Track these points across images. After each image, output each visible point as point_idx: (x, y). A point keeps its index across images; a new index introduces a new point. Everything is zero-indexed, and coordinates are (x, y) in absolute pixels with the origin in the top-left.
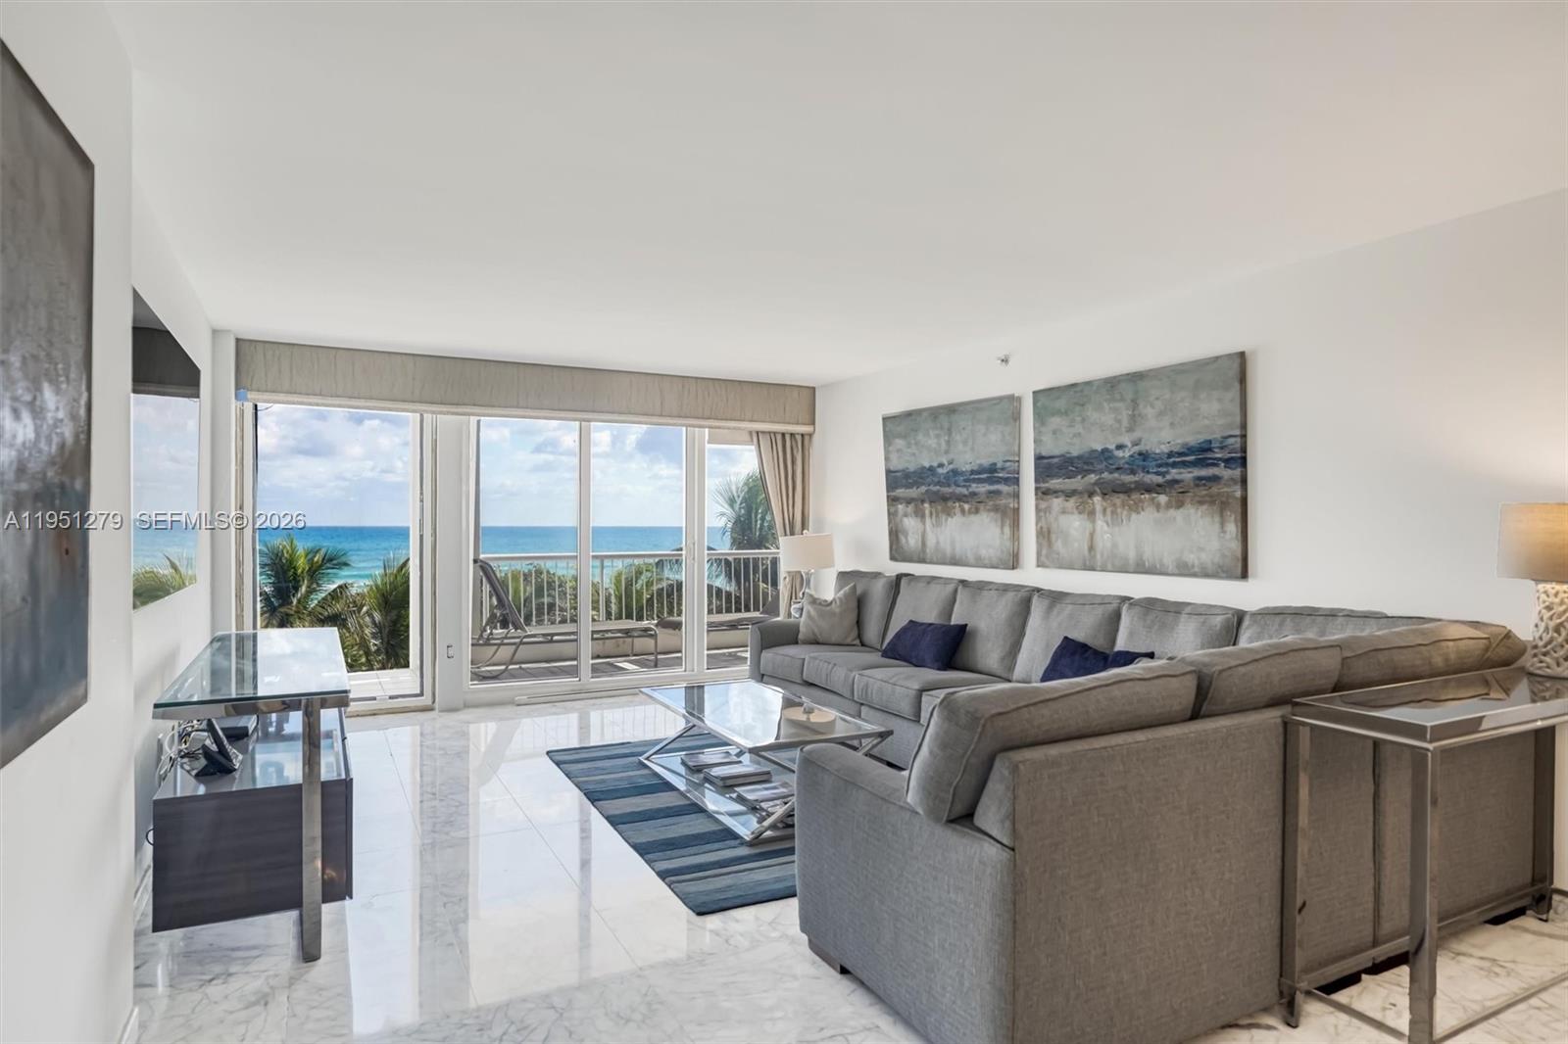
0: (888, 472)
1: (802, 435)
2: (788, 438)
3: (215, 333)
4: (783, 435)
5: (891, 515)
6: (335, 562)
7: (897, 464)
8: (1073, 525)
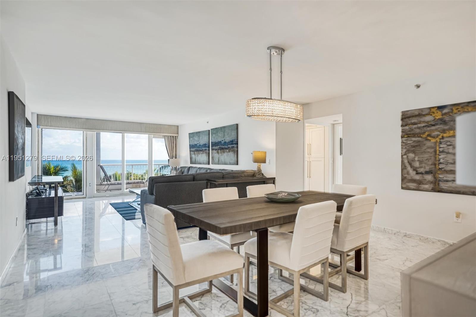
0: (190, 145)
1: (175, 137)
2: (172, 137)
3: (32, 113)
4: (171, 136)
5: (190, 154)
6: (63, 170)
7: (191, 144)
8: (216, 155)
